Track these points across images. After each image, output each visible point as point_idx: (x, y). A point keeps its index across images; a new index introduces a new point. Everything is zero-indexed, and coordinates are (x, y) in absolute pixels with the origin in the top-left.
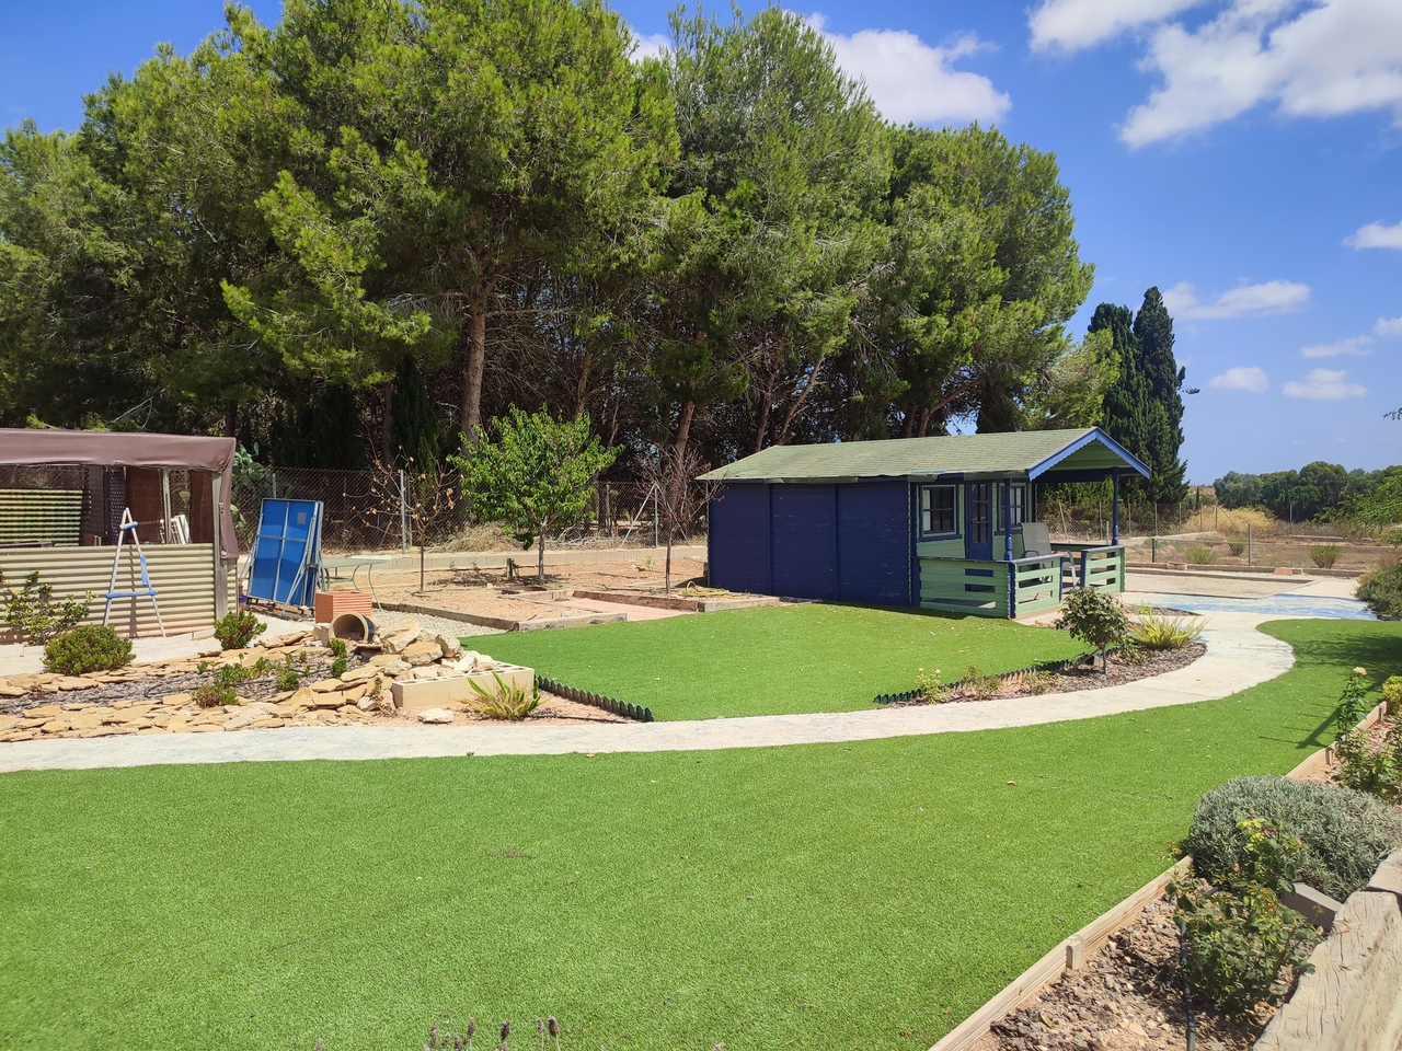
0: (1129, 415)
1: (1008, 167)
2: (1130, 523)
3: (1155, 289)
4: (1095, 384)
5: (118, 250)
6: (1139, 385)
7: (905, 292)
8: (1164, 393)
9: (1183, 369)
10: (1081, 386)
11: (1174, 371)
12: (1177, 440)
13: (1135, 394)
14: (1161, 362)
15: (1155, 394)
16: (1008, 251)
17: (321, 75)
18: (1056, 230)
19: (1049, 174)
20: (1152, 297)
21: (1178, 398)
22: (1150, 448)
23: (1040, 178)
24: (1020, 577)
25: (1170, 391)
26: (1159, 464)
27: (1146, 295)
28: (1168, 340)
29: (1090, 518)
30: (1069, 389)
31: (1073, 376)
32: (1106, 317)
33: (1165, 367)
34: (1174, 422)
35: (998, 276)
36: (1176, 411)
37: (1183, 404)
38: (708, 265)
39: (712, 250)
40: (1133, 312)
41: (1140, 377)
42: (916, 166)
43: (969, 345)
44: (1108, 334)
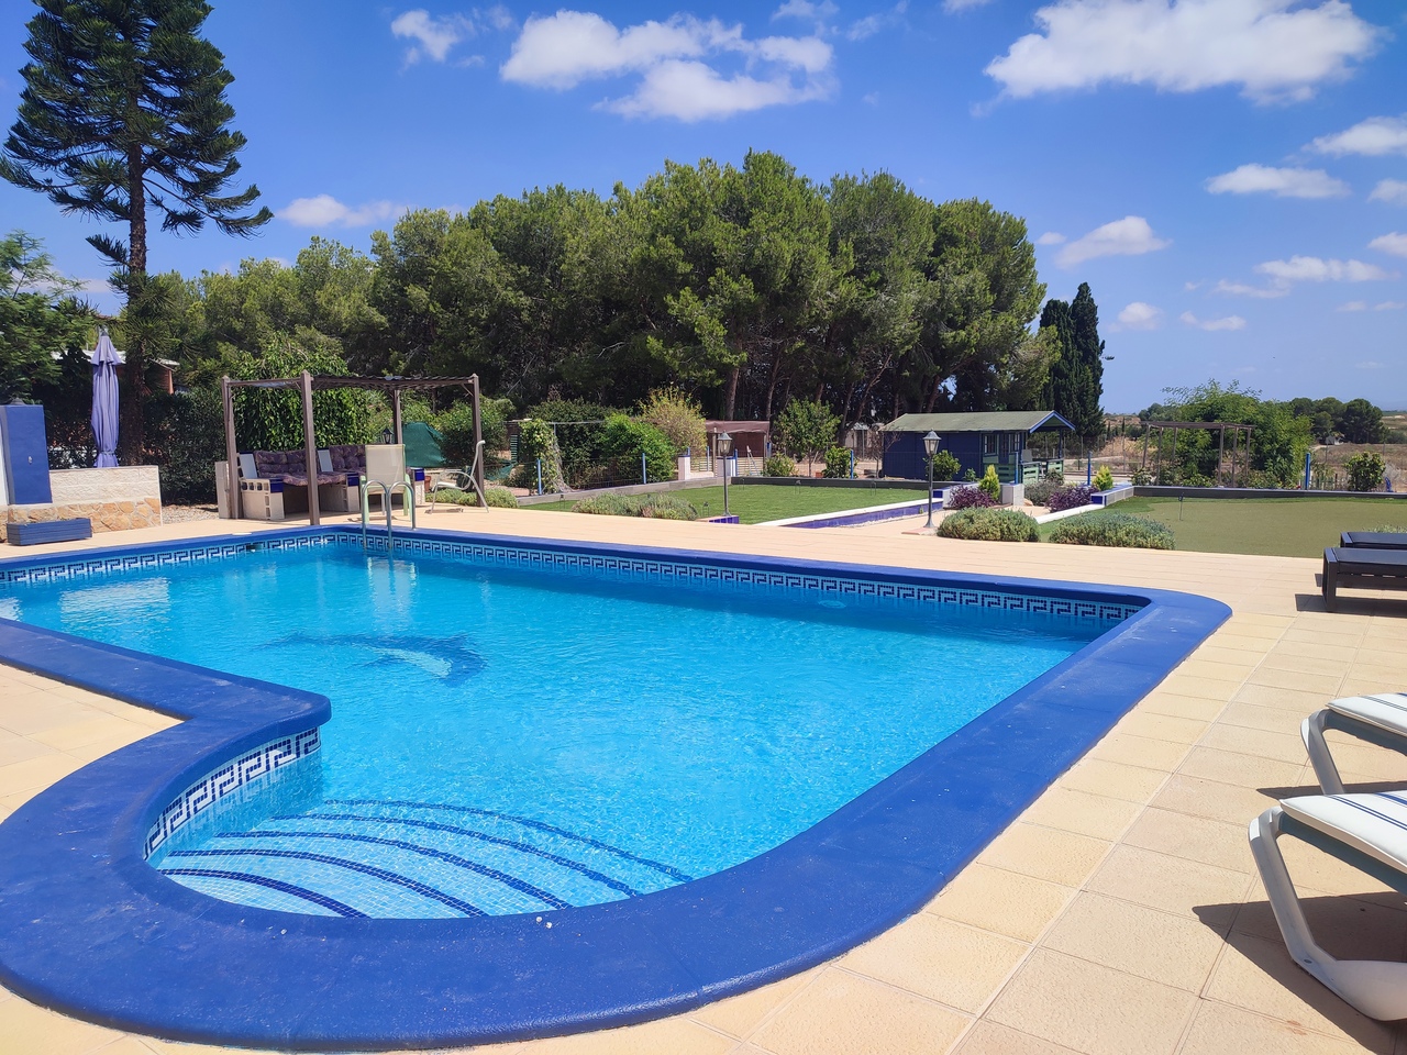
0: (1067, 377)
1: (995, 228)
2: (1065, 450)
3: (1086, 284)
4: (1046, 361)
5: (525, 301)
6: (1073, 356)
7: (942, 315)
8: (1090, 360)
9: (1104, 342)
10: (1037, 362)
11: (1097, 344)
12: (1098, 392)
13: (1070, 362)
14: (1089, 337)
15: (1084, 360)
16: (996, 282)
17: (691, 236)
18: (1025, 262)
19: (1022, 233)
20: (1084, 290)
21: (1100, 362)
22: (1079, 399)
23: (1015, 232)
24: (1025, 470)
25: (1095, 358)
26: (1085, 409)
27: (1080, 288)
28: (1094, 321)
29: (1039, 447)
30: (1028, 364)
31: (1032, 356)
32: (1054, 313)
33: (1091, 341)
34: (1097, 379)
35: (990, 298)
36: (1098, 371)
37: (1103, 366)
38: (854, 315)
39: (857, 307)
40: (1070, 304)
41: (1074, 352)
42: (944, 235)
43: (974, 342)
44: (1053, 328)
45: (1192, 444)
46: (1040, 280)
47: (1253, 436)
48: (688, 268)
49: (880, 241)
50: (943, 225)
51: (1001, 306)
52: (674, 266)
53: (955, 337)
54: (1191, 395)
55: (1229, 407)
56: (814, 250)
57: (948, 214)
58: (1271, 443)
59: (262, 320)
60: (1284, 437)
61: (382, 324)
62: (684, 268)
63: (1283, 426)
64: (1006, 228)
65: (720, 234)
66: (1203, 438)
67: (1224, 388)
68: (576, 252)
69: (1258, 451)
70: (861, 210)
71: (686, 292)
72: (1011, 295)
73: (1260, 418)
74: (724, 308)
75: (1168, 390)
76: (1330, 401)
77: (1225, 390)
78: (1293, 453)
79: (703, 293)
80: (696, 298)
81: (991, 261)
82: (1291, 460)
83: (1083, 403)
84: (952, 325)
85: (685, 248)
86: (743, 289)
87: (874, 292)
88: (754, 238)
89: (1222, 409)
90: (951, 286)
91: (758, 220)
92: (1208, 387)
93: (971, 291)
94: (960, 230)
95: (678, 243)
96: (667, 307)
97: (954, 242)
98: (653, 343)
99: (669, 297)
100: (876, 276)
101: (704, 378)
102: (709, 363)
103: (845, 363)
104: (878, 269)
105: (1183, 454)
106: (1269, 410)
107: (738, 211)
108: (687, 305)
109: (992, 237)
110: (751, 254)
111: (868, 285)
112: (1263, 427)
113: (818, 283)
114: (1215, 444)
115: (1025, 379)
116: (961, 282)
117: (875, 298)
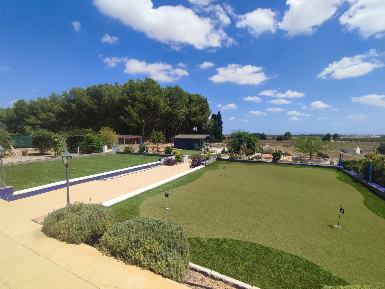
0: (216, 128)
1: (201, 99)
4: (212, 125)
7: (190, 115)
9: (223, 122)
10: (210, 125)
11: (221, 122)
12: (222, 131)
13: (217, 125)
15: (219, 125)
16: (202, 109)
17: (131, 94)
18: (207, 106)
19: (206, 101)
20: (219, 112)
23: (205, 101)
24: (203, 147)
25: (221, 125)
28: (221, 118)
30: (208, 125)
31: (209, 124)
32: (214, 116)
34: (221, 129)
35: (200, 112)
38: (170, 114)
39: (171, 112)
40: (217, 115)
41: (217, 123)
42: (191, 100)
43: (197, 121)
44: (213, 119)
45: (235, 142)
46: (211, 110)
47: (247, 141)
48: (131, 101)
49: (176, 99)
50: (191, 98)
51: (203, 114)
52: (127, 101)
53: (193, 119)
54: (235, 132)
55: (243, 135)
56: (160, 99)
57: (192, 96)
58: (251, 143)
59: (40, 110)
60: (253, 141)
61: (65, 112)
62: (130, 101)
63: (253, 139)
64: (204, 99)
65: (138, 94)
66: (238, 142)
67: (241, 131)
68: (105, 96)
69: (248, 144)
70: (172, 92)
71: (129, 106)
72: (205, 112)
73: (248, 137)
74: (138, 110)
75: (231, 131)
76: (259, 133)
77: (242, 131)
78: (255, 145)
79: (133, 107)
80: (132, 108)
81: (201, 106)
82: (255, 146)
83: (219, 133)
84: (193, 117)
85: (130, 97)
86: (143, 106)
87: (174, 109)
88: (146, 95)
89: (241, 135)
90: (192, 109)
91: (147, 92)
92: (238, 130)
93: (196, 110)
94: (194, 99)
95: (128, 95)
96: (126, 109)
97: (193, 101)
98: (122, 117)
99: (126, 107)
100: (175, 106)
101: (134, 125)
102: (135, 122)
103: (169, 123)
104: (176, 105)
105: (233, 145)
106: (250, 135)
107: (142, 90)
108: (129, 109)
109: (201, 101)
110: (145, 99)
111: (174, 107)
112: (249, 139)
113: (161, 106)
114: (240, 143)
115: (208, 128)
116: (194, 109)
117: (175, 110)
